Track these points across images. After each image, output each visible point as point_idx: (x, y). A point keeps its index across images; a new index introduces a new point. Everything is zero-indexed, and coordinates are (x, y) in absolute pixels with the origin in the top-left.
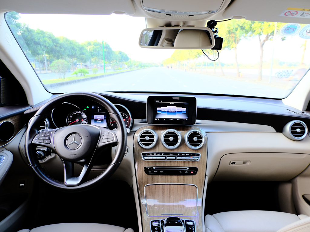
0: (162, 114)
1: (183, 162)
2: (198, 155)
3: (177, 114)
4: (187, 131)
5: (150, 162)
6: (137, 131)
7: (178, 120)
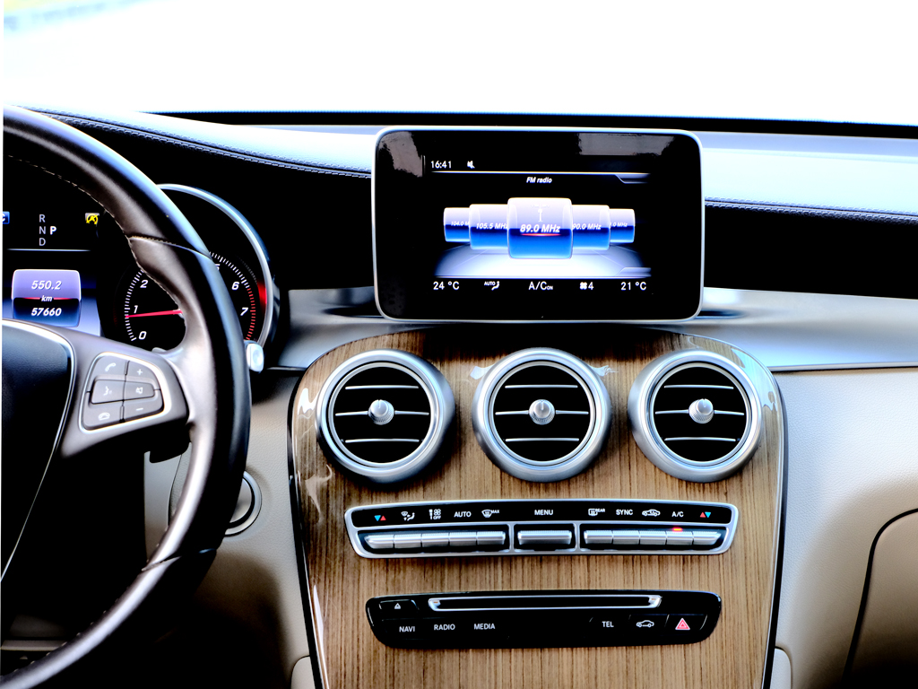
0: (474, 247)
1: (625, 561)
2: (722, 515)
3: (576, 249)
4: (647, 363)
5: (409, 569)
6: (311, 371)
7: (583, 286)
